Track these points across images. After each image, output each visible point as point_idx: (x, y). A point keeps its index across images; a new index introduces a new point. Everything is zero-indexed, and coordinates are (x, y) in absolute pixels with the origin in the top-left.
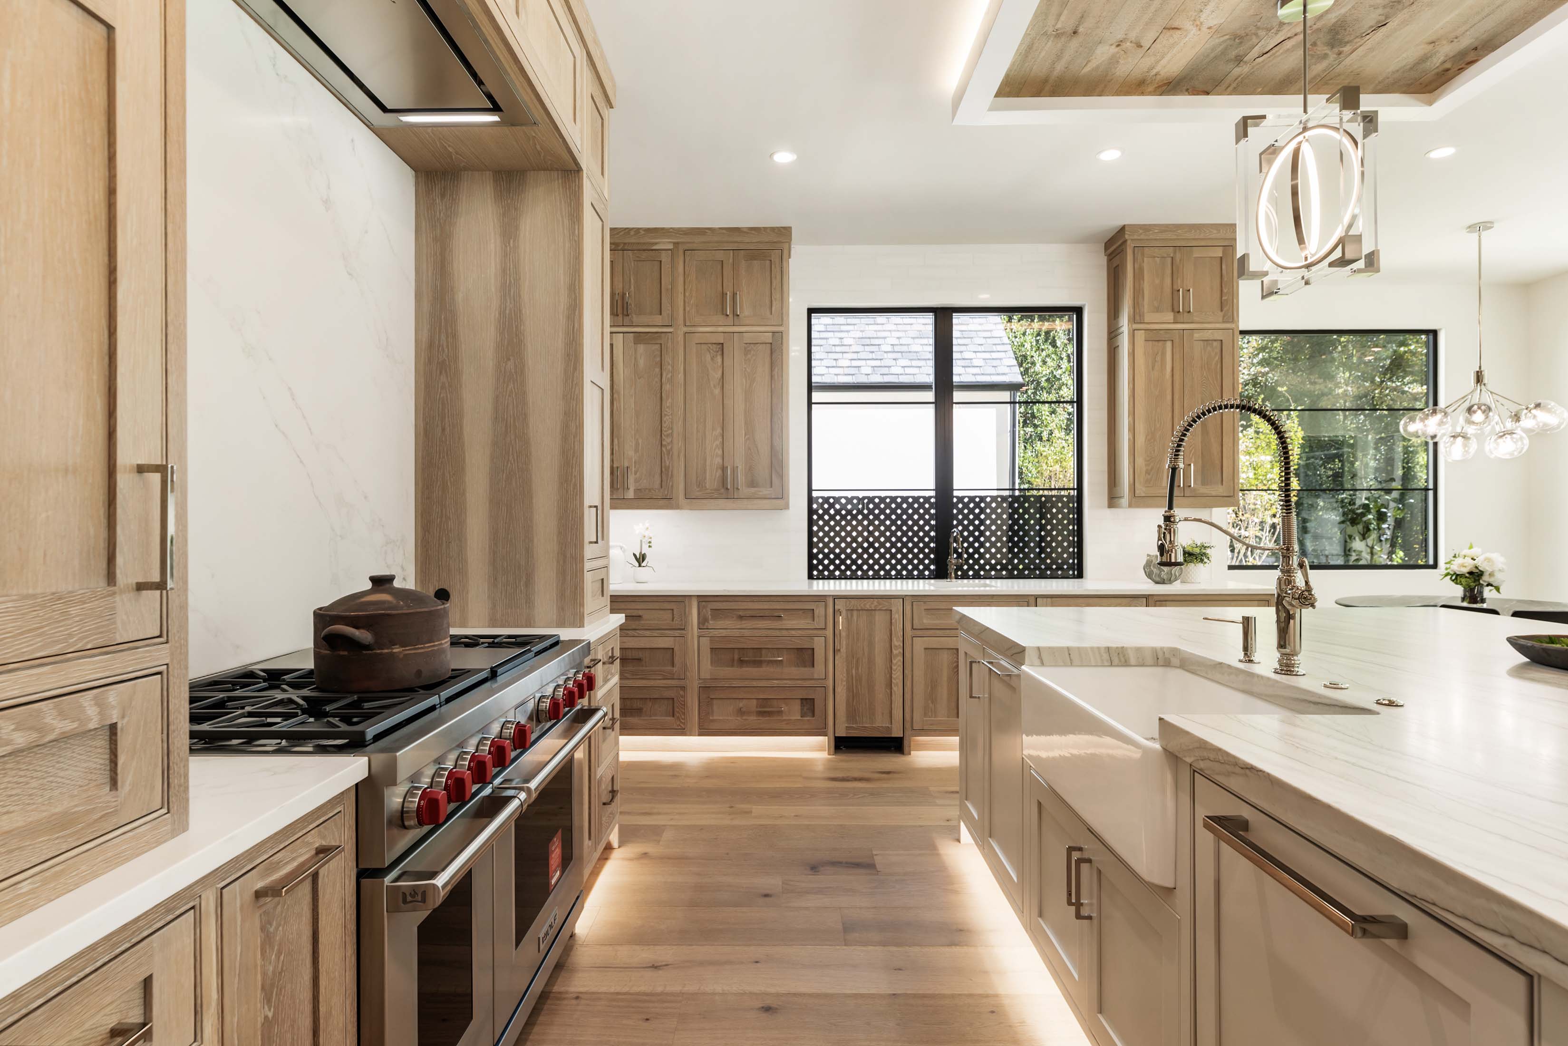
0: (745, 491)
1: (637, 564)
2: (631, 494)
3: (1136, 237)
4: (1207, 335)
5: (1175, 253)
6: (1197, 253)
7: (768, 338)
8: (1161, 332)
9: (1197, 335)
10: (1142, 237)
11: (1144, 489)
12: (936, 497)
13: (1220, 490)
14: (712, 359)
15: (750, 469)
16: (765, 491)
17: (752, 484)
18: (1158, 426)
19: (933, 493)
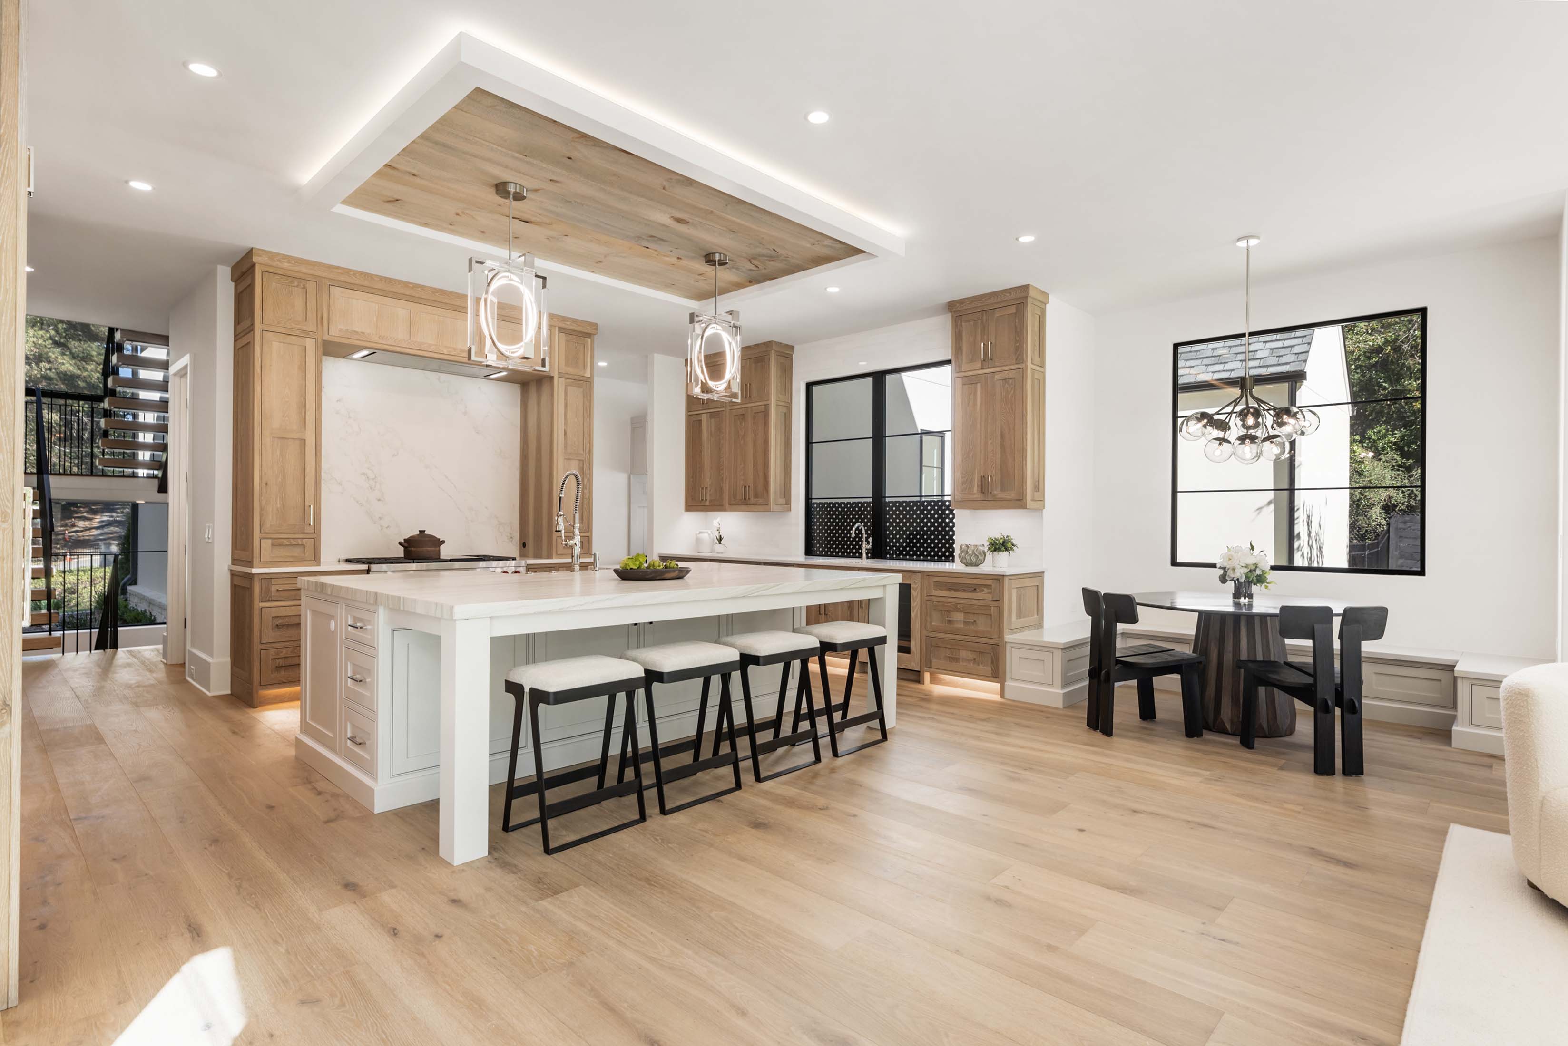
0: (753, 500)
1: (718, 542)
2: (707, 503)
3: (954, 310)
4: (1004, 375)
5: (983, 315)
6: (997, 314)
7: (762, 408)
8: (973, 377)
9: (997, 376)
10: (959, 309)
11: (960, 495)
12: (873, 502)
13: (1012, 495)
14: (741, 424)
15: (755, 487)
16: (761, 501)
17: (756, 496)
18: (971, 447)
19: (871, 500)
